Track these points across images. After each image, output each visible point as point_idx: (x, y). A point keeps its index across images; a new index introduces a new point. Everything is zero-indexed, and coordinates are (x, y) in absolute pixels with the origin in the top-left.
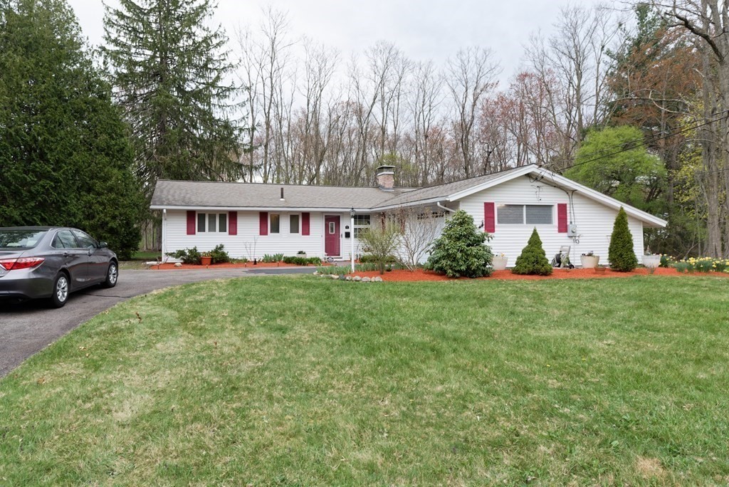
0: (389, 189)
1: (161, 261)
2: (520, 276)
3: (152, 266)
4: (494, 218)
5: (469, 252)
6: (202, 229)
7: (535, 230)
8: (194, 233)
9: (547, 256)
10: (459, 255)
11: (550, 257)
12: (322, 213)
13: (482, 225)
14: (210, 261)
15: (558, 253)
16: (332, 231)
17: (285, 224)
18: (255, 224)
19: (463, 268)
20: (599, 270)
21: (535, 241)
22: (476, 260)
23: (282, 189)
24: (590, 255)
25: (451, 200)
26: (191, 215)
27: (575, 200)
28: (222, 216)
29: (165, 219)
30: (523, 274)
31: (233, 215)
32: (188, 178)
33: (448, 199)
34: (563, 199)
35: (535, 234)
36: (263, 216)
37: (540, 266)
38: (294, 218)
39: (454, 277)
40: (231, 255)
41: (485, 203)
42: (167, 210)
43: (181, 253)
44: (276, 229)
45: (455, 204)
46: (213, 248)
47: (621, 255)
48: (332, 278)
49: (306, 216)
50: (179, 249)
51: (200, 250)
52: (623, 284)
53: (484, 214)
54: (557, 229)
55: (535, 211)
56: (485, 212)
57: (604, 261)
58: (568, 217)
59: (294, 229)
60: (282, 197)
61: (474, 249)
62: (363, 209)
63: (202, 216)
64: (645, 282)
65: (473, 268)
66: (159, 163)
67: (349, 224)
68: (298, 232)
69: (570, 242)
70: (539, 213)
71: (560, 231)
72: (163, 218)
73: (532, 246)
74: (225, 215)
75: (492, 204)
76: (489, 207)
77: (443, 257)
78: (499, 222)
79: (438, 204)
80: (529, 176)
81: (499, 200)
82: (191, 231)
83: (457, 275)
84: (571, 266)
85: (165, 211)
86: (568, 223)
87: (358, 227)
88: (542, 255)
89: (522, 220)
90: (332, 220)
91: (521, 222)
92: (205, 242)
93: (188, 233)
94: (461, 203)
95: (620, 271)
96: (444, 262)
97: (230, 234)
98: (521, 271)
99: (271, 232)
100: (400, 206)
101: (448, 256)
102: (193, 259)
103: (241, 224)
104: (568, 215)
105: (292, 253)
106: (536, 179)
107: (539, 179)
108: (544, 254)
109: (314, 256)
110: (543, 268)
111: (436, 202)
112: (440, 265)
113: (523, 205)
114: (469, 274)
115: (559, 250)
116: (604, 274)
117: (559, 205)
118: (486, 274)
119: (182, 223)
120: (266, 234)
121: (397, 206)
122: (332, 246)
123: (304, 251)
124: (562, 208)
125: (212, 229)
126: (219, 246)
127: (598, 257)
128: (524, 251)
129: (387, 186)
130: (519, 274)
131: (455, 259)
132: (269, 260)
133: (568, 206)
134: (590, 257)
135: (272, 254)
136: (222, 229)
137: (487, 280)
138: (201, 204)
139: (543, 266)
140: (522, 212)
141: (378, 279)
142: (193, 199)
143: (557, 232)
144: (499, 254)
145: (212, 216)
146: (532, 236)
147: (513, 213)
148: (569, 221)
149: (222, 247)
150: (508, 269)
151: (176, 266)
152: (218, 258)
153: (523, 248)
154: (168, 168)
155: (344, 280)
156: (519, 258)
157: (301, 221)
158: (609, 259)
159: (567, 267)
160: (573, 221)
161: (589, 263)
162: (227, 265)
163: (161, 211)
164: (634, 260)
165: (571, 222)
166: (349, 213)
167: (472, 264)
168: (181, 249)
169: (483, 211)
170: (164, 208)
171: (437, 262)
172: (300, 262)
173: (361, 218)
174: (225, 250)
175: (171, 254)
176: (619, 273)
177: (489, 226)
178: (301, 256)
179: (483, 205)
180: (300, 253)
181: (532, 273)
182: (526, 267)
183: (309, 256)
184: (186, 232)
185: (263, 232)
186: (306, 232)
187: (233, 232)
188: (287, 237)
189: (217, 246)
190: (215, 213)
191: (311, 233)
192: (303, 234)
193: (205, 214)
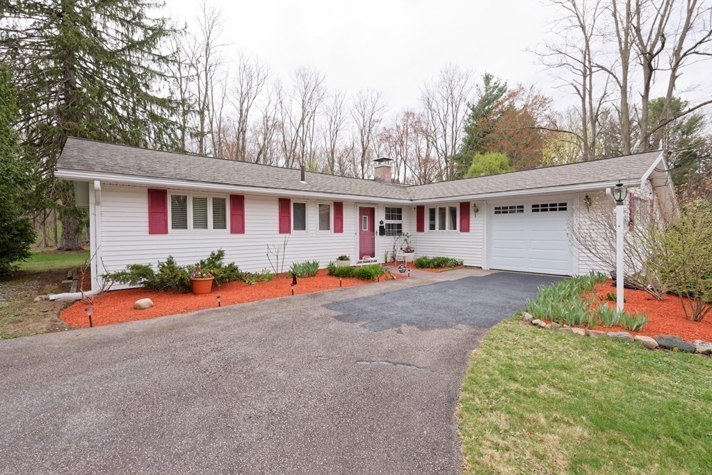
6: (181, 223)
8: (166, 232)
12: (356, 203)
14: (209, 284)
16: (365, 228)
17: (312, 216)
18: (274, 213)
26: (157, 196)
28: (218, 201)
29: (97, 203)
31: (238, 201)
36: (284, 203)
38: (323, 207)
42: (103, 183)
43: (140, 273)
44: (301, 225)
46: (205, 256)
49: (339, 206)
50: (133, 263)
51: (180, 263)
59: (324, 224)
60: (303, 179)
63: (180, 201)
67: (382, 219)
68: (329, 229)
72: (92, 200)
74: (224, 199)
82: (157, 227)
85: (97, 184)
87: (391, 222)
93: (152, 232)
97: (233, 231)
99: (295, 229)
102: (170, 283)
103: (251, 213)
119: (140, 210)
120: (288, 231)
123: (348, 256)
125: (201, 223)
126: (216, 253)
136: (220, 223)
145: (199, 201)
149: (221, 254)
157: (332, 213)
163: (87, 185)
168: (144, 263)
170: (97, 179)
174: (229, 260)
175: (118, 276)
178: (344, 264)
180: (342, 258)
184: (147, 229)
185: (284, 229)
186: (339, 229)
187: (238, 228)
188: (315, 235)
189: (213, 254)
190: (204, 196)
191: (344, 229)
192: (335, 231)
193: (185, 198)
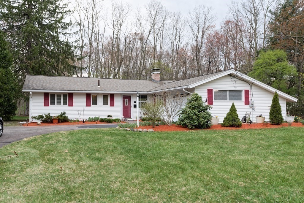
0: (157, 81)
1: (29, 121)
2: (225, 128)
3: (24, 124)
4: (212, 97)
5: (199, 115)
6: (53, 103)
7: (233, 104)
8: (49, 106)
9: (239, 117)
10: (194, 117)
11: (241, 117)
12: (121, 94)
13: (206, 101)
14: (57, 121)
15: (245, 115)
16: (127, 104)
17: (100, 101)
18: (84, 100)
19: (197, 124)
20: (265, 124)
21: (233, 109)
22: (203, 119)
23: (99, 81)
24: (260, 116)
25: (190, 88)
26: (46, 95)
27: (253, 88)
28: (65, 96)
29: (31, 98)
30: (227, 127)
31: (71, 95)
32: (44, 74)
33: (188, 87)
34: (248, 87)
35: (233, 105)
36: (88, 96)
37: (235, 123)
38: (105, 97)
39: (192, 129)
40: (70, 118)
41: (208, 89)
42: (32, 92)
43: (41, 117)
44: (95, 103)
45: (192, 90)
46: (59, 114)
47: (275, 116)
48: (127, 130)
49: (112, 96)
50: (39, 115)
51: (52, 115)
52: (276, 132)
53: (207, 95)
54: (244, 103)
55: (233, 93)
56: (208, 94)
57: (267, 119)
58: (250, 97)
59: (105, 103)
60: (99, 85)
61: (202, 114)
62: (143, 92)
63: (53, 96)
64: (287, 130)
65: (202, 124)
66: (27, 65)
67: (135, 100)
68: (108, 105)
69: (250, 110)
70: (235, 94)
71: (246, 104)
72: (30, 97)
73: (232, 112)
74: (66, 95)
75: (212, 90)
76: (210, 91)
77: (186, 118)
78: (215, 99)
79: (184, 89)
80: (230, 75)
81: (215, 88)
82: (46, 104)
83: (193, 127)
84: (251, 122)
86: (250, 100)
87: (141, 102)
88: (236, 117)
89: (227, 98)
90: (127, 98)
91: (226, 99)
92: (55, 110)
93: (45, 105)
94: (195, 89)
95: (275, 124)
96: (186, 121)
97: (69, 106)
98: (226, 125)
99: (93, 105)
100: (163, 90)
101: (189, 118)
102: (47, 120)
103: (76, 100)
104: (250, 95)
105: (104, 116)
106: (234, 77)
107: (235, 77)
108: (238, 116)
109: (116, 118)
110: (237, 124)
111: (183, 89)
112: (185, 122)
113: (227, 91)
114: (199, 127)
115: (245, 114)
116: (267, 126)
117: (245, 91)
118: (208, 127)
119: (41, 100)
120: (90, 106)
121: (162, 91)
122: (126, 112)
123: (111, 115)
124: (247, 92)
125: (59, 103)
126: (63, 113)
127: (264, 117)
128: (228, 115)
129: (156, 80)
130: (225, 127)
131: (192, 119)
132: (91, 120)
133: (250, 91)
134: (260, 118)
135: (93, 116)
136: (65, 103)
137: (209, 130)
138: (52, 89)
139: (237, 122)
140: (227, 94)
141: (152, 130)
142: (48, 86)
143: (244, 105)
144: (215, 116)
145: (59, 96)
146: (232, 107)
147: (222, 95)
148: (250, 99)
149: (64, 113)
150: (219, 124)
151: (38, 124)
152: (63, 119)
153: (227, 113)
154: (33, 68)
155: (133, 131)
156: (225, 118)
157: (109, 98)
158: (270, 118)
159: (249, 122)
160: (252, 99)
161: (260, 121)
162: (67, 123)
163: (29, 93)
164: (282, 119)
165: (251, 99)
166: (136, 94)
167: (201, 121)
168: (41, 115)
169: (207, 93)
171: (183, 121)
172: (109, 121)
173: (143, 97)
174: (66, 115)
175: (35, 118)
176: (274, 126)
177: (210, 101)
178: (109, 118)
179: (207, 90)
180: (109, 116)
181: (232, 126)
182: (228, 123)
183: (114, 118)
184: (44, 105)
185: (88, 105)
186: (112, 105)
187: (71, 105)
188: (101, 107)
189: (62, 113)
190: (60, 94)
191: (115, 105)
192: (111, 106)
193: (54, 95)
